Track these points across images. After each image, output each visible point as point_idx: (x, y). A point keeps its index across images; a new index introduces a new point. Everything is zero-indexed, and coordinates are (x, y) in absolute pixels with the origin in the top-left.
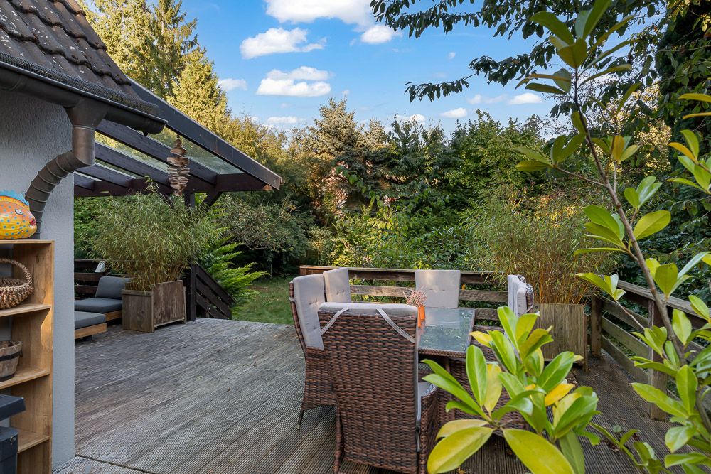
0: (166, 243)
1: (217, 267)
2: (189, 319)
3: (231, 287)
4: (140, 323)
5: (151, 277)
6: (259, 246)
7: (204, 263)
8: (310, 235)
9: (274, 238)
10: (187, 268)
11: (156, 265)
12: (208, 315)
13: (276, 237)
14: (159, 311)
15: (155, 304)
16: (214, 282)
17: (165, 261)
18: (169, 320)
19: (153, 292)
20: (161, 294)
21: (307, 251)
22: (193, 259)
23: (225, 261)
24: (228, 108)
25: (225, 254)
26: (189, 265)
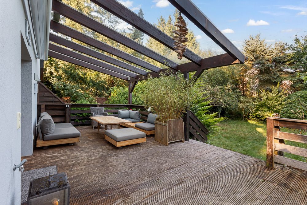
0: (174, 97)
1: (201, 113)
2: (186, 140)
3: (207, 124)
4: (162, 139)
5: (166, 116)
6: (216, 105)
7: (193, 110)
8: (240, 100)
9: (223, 101)
10: (185, 112)
11: (169, 109)
12: (195, 138)
13: (224, 100)
14: (171, 134)
15: (168, 130)
16: (198, 120)
17: (173, 108)
18: (176, 140)
19: (167, 124)
20: (172, 125)
21: (238, 108)
22: (188, 108)
23: (204, 110)
24: (200, 49)
25: (203, 106)
26: (186, 111)
